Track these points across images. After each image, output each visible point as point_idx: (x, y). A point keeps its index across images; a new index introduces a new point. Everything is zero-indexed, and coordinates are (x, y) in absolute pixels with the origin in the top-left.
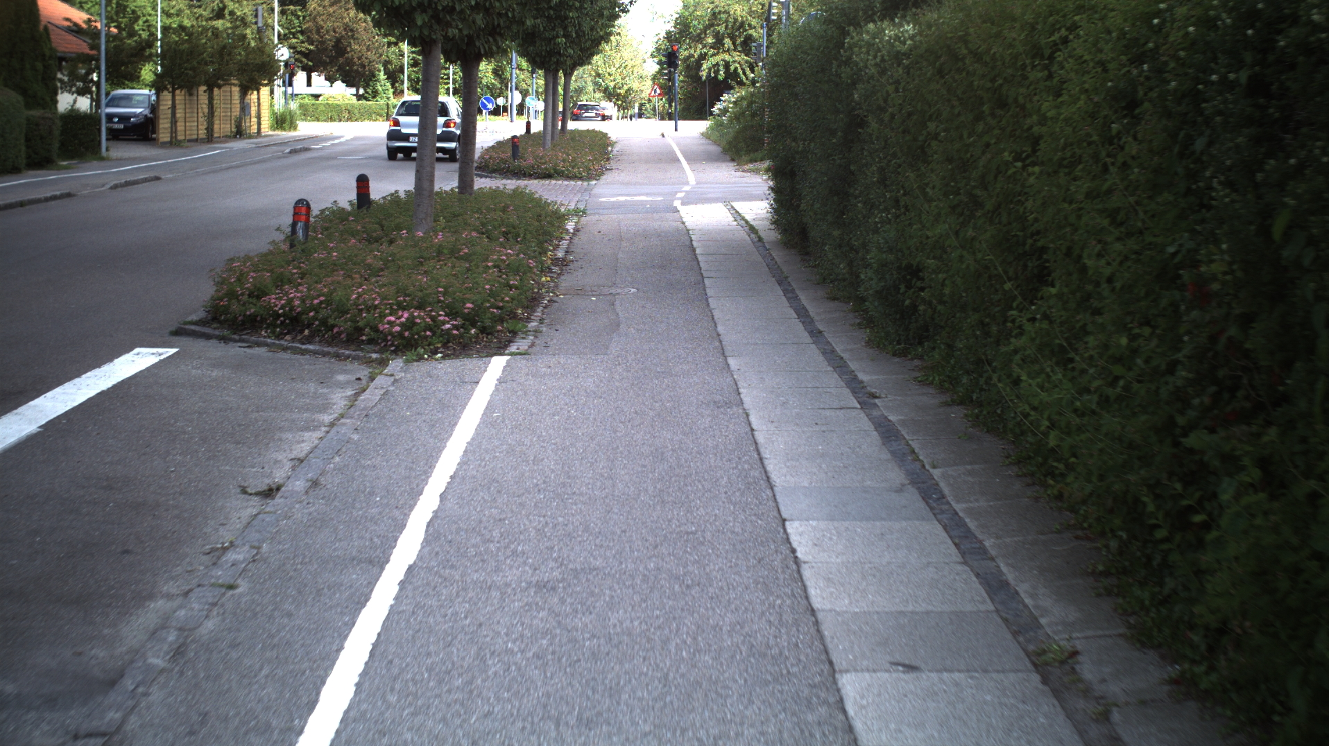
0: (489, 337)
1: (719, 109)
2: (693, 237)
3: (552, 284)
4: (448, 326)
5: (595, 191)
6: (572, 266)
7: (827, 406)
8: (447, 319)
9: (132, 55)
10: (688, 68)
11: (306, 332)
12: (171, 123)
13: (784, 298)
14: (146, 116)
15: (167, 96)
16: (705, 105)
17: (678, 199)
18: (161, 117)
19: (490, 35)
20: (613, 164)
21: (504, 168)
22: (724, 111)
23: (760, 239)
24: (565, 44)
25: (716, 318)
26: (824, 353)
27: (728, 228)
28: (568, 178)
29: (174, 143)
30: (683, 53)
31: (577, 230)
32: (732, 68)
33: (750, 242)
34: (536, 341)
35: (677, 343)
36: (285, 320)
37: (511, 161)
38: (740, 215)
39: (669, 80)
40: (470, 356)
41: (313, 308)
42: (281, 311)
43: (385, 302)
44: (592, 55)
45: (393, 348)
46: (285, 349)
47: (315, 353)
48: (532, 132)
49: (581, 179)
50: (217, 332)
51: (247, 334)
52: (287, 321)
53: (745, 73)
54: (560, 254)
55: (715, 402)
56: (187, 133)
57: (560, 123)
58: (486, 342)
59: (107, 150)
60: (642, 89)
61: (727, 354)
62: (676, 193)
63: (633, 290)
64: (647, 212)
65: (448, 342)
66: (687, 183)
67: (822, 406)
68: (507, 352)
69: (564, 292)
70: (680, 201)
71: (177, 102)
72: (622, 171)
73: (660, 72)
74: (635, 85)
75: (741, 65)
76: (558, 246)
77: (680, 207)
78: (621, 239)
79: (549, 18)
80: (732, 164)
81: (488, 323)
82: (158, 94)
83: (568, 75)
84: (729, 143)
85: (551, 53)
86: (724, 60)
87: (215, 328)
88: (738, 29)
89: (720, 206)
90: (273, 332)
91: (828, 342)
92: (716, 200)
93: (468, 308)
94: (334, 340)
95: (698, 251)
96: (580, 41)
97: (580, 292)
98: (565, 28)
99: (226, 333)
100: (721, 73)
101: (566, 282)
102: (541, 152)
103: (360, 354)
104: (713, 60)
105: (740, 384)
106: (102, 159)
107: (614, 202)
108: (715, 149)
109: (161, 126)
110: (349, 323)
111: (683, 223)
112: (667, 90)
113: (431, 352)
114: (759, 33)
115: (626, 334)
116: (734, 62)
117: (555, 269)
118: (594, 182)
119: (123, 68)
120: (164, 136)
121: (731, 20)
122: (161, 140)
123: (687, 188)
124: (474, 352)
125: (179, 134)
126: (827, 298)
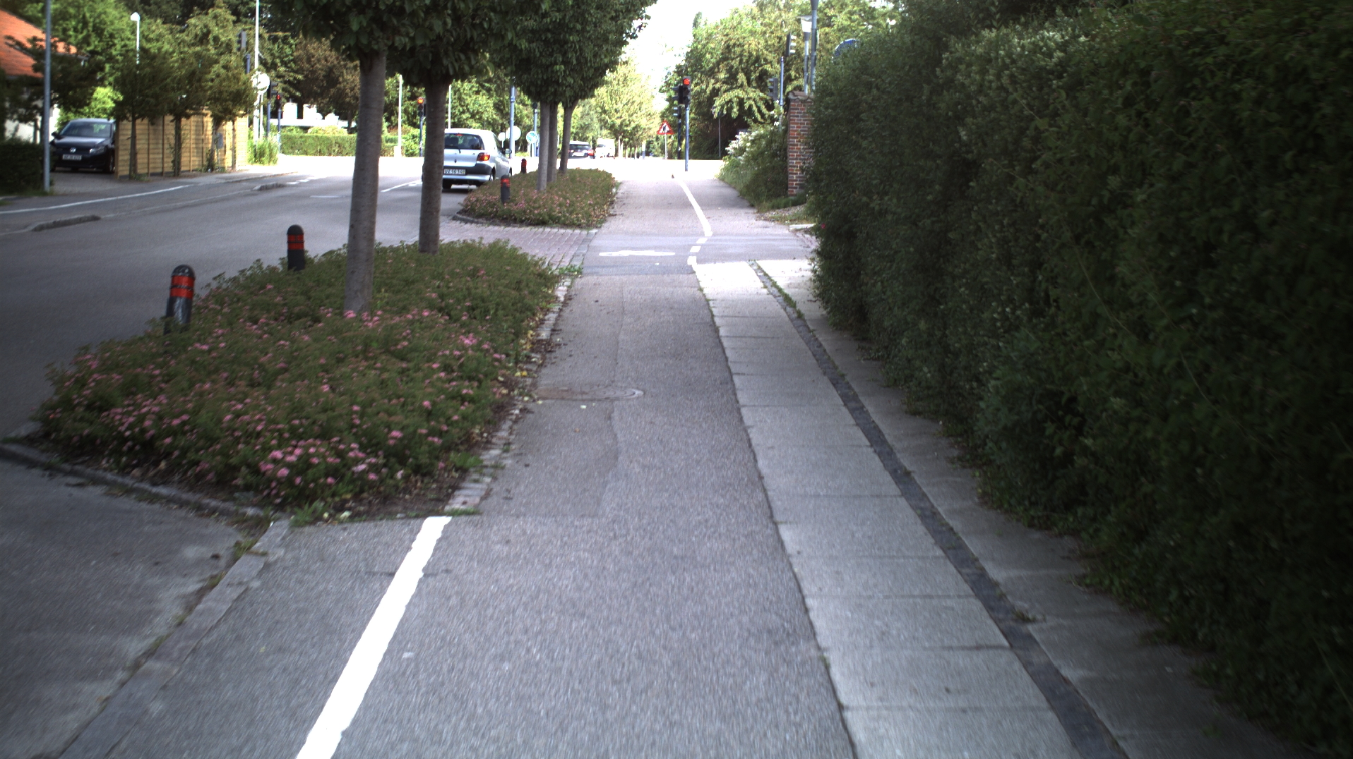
0: (426, 480)
1: (735, 149)
2: (715, 311)
3: (529, 381)
4: (362, 467)
5: (596, 243)
6: (558, 352)
7: (955, 643)
8: (361, 455)
9: (81, 79)
10: (699, 105)
11: (163, 465)
12: (131, 154)
13: (844, 410)
14: (107, 146)
15: (127, 125)
16: (717, 143)
17: (693, 254)
18: (121, 147)
19: (461, 51)
20: (617, 209)
21: (491, 213)
22: (741, 150)
23: (800, 316)
24: (565, 71)
25: (754, 442)
26: (923, 517)
27: (757, 297)
28: (565, 225)
29: (134, 177)
30: (694, 88)
31: (569, 298)
32: (747, 105)
33: (787, 319)
34: (493, 486)
35: (702, 494)
36: (134, 446)
37: (500, 204)
38: (769, 278)
39: (679, 117)
40: (391, 516)
41: (173, 432)
42: (128, 433)
43: (272, 427)
44: (596, 86)
45: (278, 501)
46: (128, 491)
47: (169, 500)
48: (528, 171)
49: (579, 226)
50: (44, 458)
51: (82, 463)
52: (137, 448)
53: (760, 111)
54: (544, 334)
55: (769, 632)
56: (151, 166)
57: (559, 161)
58: (421, 489)
59: (51, 183)
60: (651, 126)
61: (778, 518)
62: (690, 246)
63: (638, 392)
64: (656, 273)
65: (362, 491)
66: (702, 234)
67: (947, 642)
68: (447, 508)
69: (543, 394)
70: (695, 258)
71: (138, 132)
72: (628, 218)
73: (669, 110)
74: (644, 123)
75: (756, 103)
76: (542, 321)
77: (696, 267)
78: (623, 312)
79: (546, 42)
80: (751, 211)
81: (424, 460)
82: (117, 123)
83: (569, 110)
84: (747, 187)
85: (547, 83)
86: (738, 97)
87: (43, 451)
88: (754, 64)
89: (744, 266)
90: (118, 462)
91: (924, 495)
92: (737, 257)
93: (395, 438)
94: (197, 483)
95: (722, 332)
96: (581, 69)
97: (567, 395)
98: (564, 54)
99: (55, 459)
100: (735, 110)
101: (548, 378)
102: (534, 195)
103: (230, 506)
104: (727, 97)
105: (807, 587)
106: (45, 194)
107: (616, 257)
108: (729, 192)
109: (120, 158)
110: (219, 458)
111: (701, 290)
112: (677, 128)
113: (334, 508)
114: (775, 68)
115: (626, 475)
116: (749, 99)
117: (536, 357)
118: (594, 231)
119: (71, 93)
120: (123, 168)
121: (746, 54)
122: (120, 174)
123: (702, 241)
124: (400, 508)
125: (139, 166)
126: (906, 412)
